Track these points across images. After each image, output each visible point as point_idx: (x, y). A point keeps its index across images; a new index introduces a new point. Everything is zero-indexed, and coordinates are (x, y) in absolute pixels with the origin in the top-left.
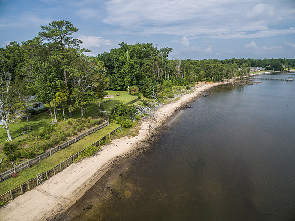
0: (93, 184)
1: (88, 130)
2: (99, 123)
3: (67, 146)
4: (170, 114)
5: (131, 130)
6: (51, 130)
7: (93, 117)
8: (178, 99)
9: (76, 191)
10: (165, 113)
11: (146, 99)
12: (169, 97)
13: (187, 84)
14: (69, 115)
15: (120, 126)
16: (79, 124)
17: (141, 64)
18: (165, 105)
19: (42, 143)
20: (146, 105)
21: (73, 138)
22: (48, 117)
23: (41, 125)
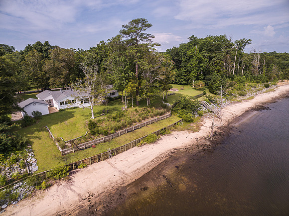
0: (150, 169)
1: (151, 119)
2: (161, 114)
3: (132, 131)
4: (239, 114)
5: (192, 124)
6: (122, 115)
7: (157, 108)
8: (252, 98)
9: (136, 171)
10: (233, 112)
11: (212, 95)
12: (240, 95)
13: (267, 81)
14: (136, 103)
15: (181, 119)
16: (144, 112)
17: (210, 58)
18: (234, 103)
19: (114, 124)
20: (211, 101)
21: (138, 125)
22: (121, 104)
23: (114, 109)
